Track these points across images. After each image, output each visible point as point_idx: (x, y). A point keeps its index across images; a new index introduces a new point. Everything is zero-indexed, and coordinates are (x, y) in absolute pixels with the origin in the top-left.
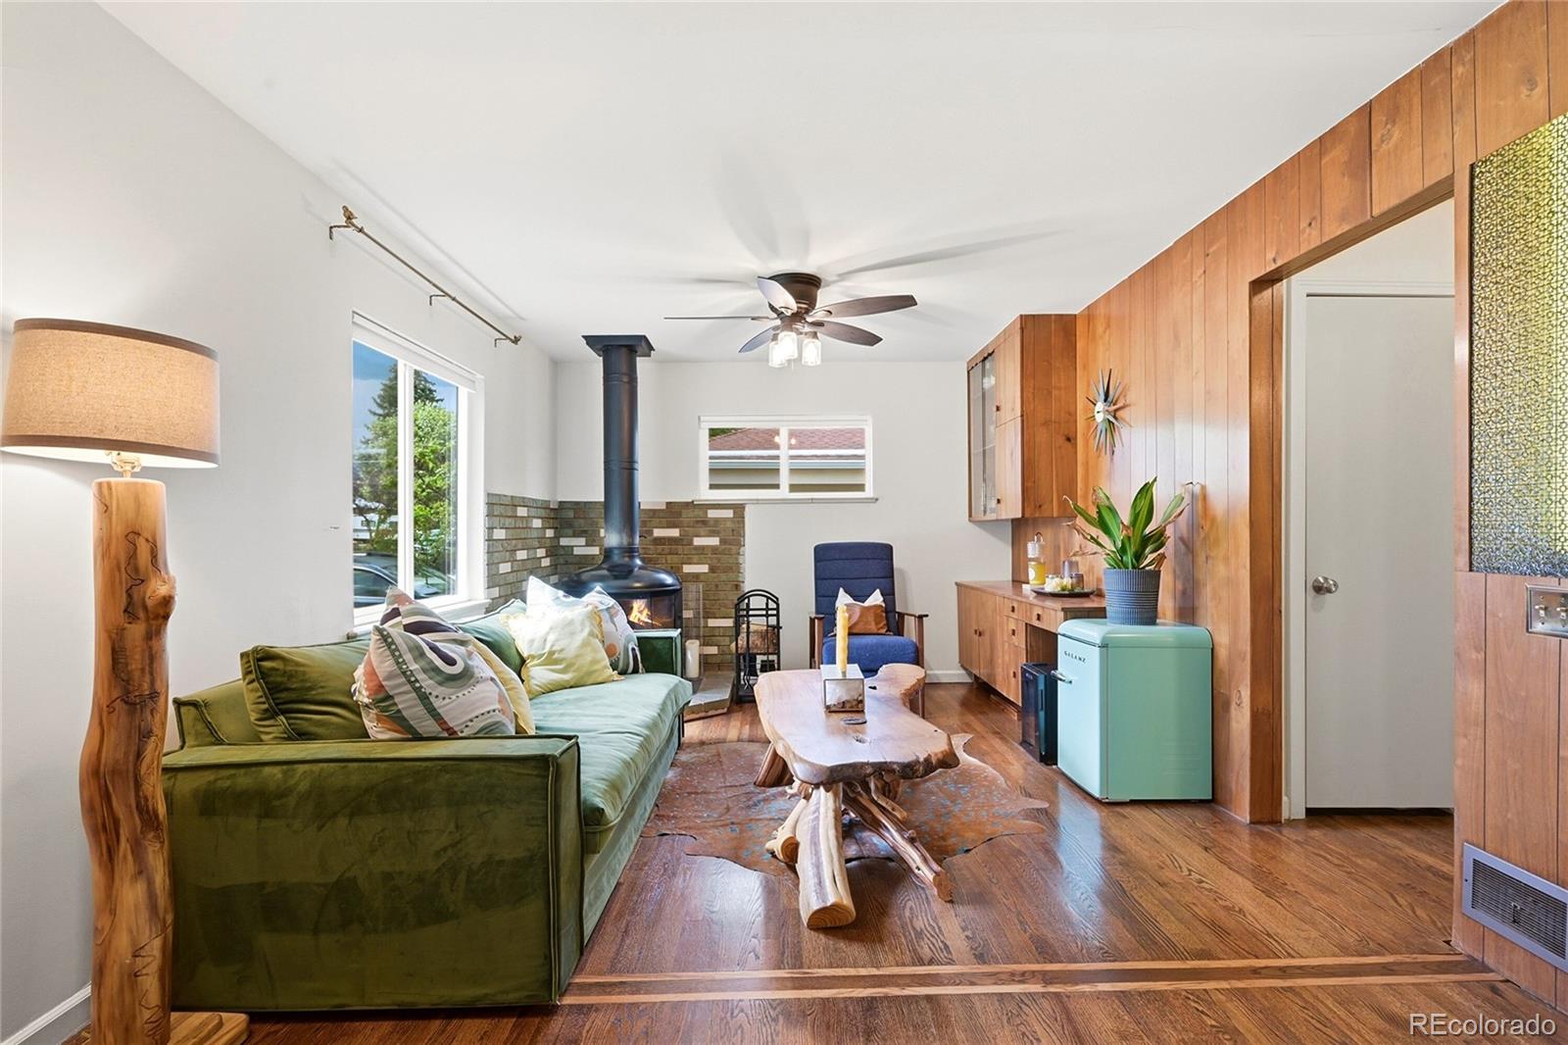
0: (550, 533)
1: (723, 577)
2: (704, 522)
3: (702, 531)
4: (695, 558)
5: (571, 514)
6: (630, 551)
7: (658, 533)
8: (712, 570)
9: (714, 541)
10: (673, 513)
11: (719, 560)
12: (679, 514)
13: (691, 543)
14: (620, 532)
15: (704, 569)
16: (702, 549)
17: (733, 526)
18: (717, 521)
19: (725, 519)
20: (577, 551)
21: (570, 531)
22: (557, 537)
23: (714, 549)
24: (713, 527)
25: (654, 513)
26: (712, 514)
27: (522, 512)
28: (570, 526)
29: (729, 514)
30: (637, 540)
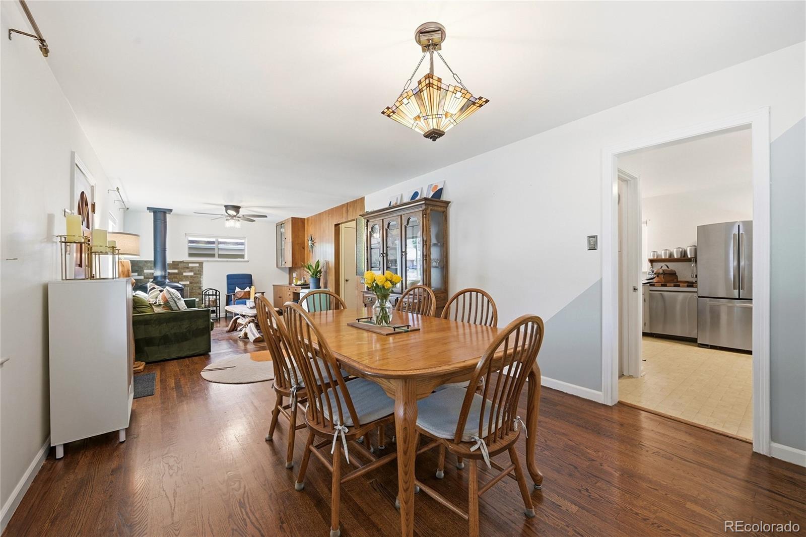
3: (187, 270)
4: (184, 279)
6: (164, 277)
7: (173, 271)
8: (191, 283)
9: (192, 274)
10: (175, 265)
11: (193, 280)
12: (178, 265)
13: (182, 274)
16: (187, 276)
17: (199, 269)
18: (192, 267)
19: (196, 267)
23: (191, 277)
24: (191, 269)
25: (171, 265)
26: (190, 265)
30: (167, 273)
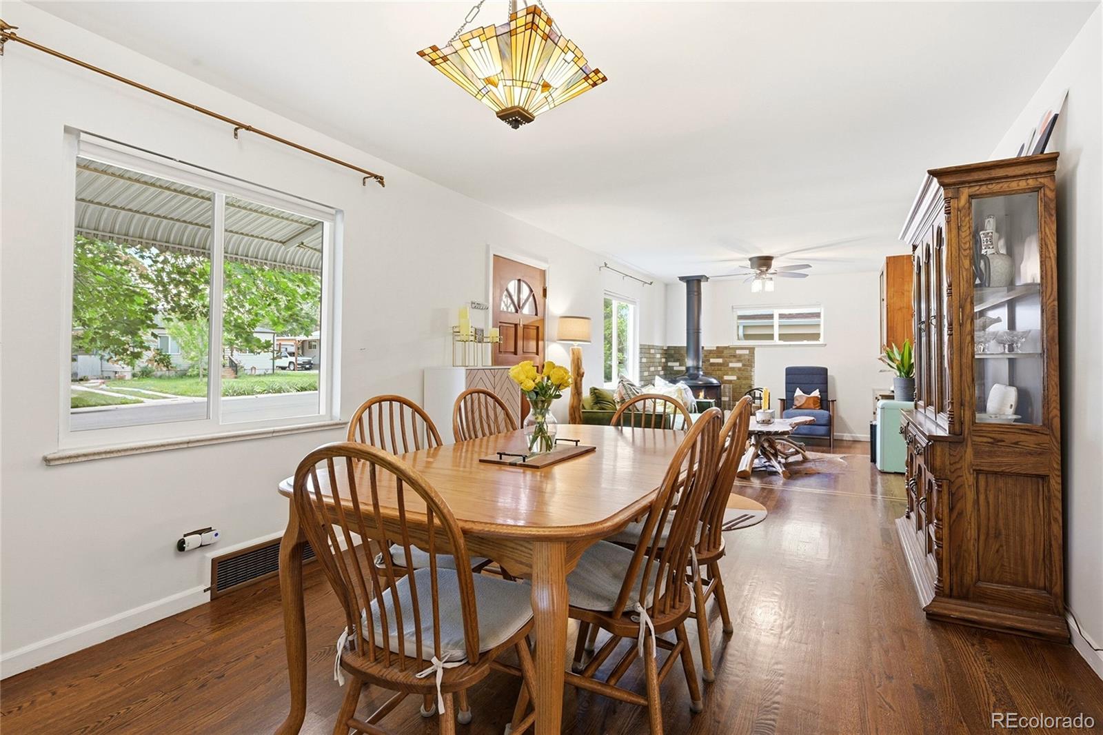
0: (663, 360)
1: (744, 382)
2: (735, 356)
3: (734, 360)
4: (730, 373)
5: (673, 352)
6: (697, 368)
7: (712, 360)
8: (738, 378)
9: (739, 365)
10: (719, 352)
11: (742, 374)
12: (723, 352)
13: (728, 365)
14: (693, 360)
15: (734, 378)
16: (733, 369)
17: (748, 358)
18: (741, 356)
19: (745, 355)
20: (675, 368)
21: (672, 360)
22: (667, 362)
23: (739, 369)
24: (739, 358)
25: (710, 352)
26: (738, 352)
27: (652, 351)
28: (672, 357)
29: (747, 352)
30: (701, 363)
